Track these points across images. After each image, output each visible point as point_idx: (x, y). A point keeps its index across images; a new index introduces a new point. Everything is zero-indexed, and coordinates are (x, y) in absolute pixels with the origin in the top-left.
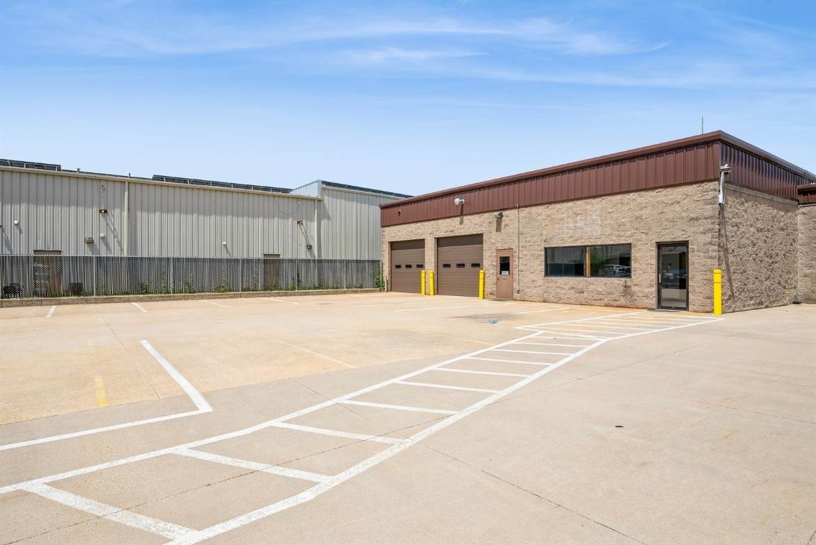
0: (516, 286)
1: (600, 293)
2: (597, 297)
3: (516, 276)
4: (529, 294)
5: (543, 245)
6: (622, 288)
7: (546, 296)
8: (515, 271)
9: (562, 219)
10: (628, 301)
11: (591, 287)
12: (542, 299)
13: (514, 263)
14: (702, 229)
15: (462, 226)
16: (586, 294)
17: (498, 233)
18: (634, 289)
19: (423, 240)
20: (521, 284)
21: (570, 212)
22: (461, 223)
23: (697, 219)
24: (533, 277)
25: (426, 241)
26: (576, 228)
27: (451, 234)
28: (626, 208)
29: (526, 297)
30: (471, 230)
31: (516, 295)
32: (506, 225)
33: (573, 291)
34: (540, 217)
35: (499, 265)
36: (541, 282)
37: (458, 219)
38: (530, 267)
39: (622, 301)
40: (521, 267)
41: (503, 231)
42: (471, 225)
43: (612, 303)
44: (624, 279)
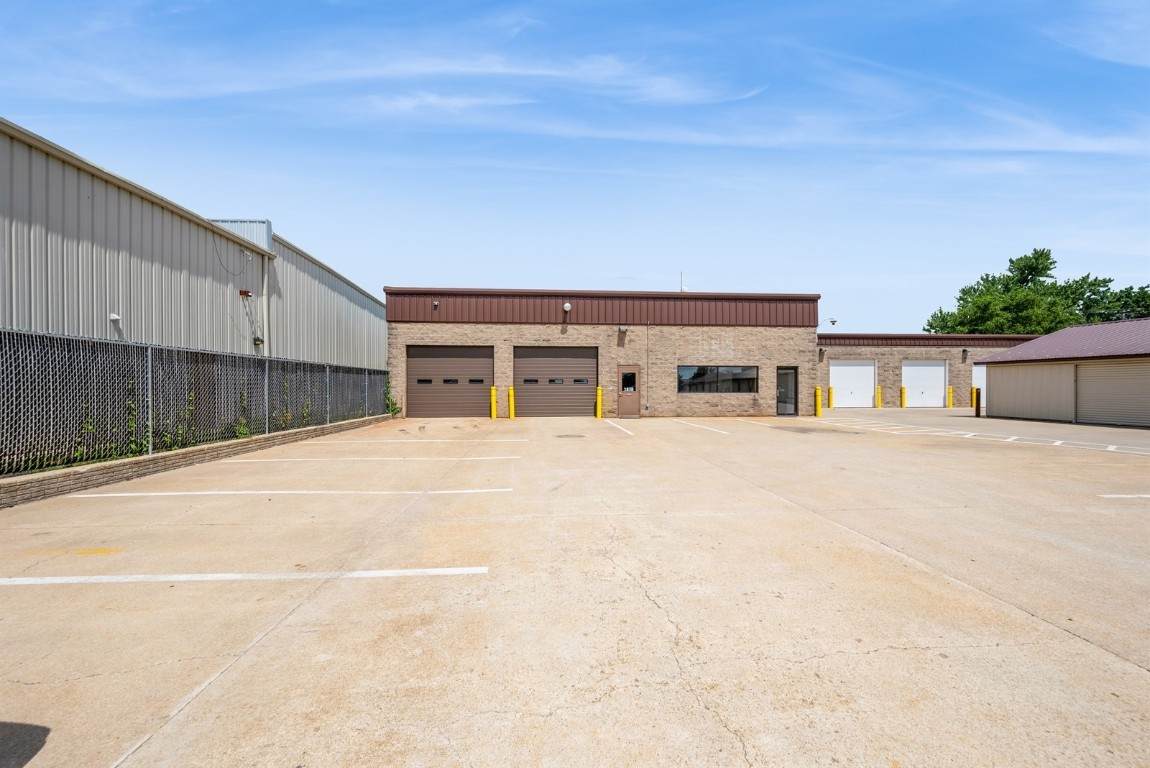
0: (643, 402)
1: (733, 406)
2: (731, 409)
3: (644, 393)
4: (660, 410)
5: (677, 363)
6: (752, 402)
7: (679, 411)
8: (643, 388)
9: (697, 341)
10: (756, 412)
11: (725, 401)
12: (675, 414)
13: (642, 380)
14: (807, 359)
15: (565, 336)
16: (720, 408)
17: (620, 348)
18: (761, 401)
19: (493, 347)
20: (651, 401)
21: (705, 337)
22: (564, 331)
23: (804, 352)
24: (664, 393)
25: (495, 350)
26: (711, 350)
27: (545, 344)
28: (754, 338)
29: (656, 413)
30: (579, 341)
31: (643, 411)
32: (631, 341)
33: (707, 405)
34: (673, 337)
35: (621, 381)
36: (674, 398)
37: (560, 327)
38: (659, 384)
39: (752, 411)
40: (651, 384)
41: (626, 346)
42: (579, 335)
43: (745, 413)
44: (753, 394)
